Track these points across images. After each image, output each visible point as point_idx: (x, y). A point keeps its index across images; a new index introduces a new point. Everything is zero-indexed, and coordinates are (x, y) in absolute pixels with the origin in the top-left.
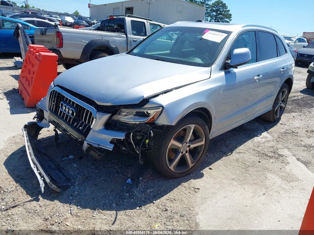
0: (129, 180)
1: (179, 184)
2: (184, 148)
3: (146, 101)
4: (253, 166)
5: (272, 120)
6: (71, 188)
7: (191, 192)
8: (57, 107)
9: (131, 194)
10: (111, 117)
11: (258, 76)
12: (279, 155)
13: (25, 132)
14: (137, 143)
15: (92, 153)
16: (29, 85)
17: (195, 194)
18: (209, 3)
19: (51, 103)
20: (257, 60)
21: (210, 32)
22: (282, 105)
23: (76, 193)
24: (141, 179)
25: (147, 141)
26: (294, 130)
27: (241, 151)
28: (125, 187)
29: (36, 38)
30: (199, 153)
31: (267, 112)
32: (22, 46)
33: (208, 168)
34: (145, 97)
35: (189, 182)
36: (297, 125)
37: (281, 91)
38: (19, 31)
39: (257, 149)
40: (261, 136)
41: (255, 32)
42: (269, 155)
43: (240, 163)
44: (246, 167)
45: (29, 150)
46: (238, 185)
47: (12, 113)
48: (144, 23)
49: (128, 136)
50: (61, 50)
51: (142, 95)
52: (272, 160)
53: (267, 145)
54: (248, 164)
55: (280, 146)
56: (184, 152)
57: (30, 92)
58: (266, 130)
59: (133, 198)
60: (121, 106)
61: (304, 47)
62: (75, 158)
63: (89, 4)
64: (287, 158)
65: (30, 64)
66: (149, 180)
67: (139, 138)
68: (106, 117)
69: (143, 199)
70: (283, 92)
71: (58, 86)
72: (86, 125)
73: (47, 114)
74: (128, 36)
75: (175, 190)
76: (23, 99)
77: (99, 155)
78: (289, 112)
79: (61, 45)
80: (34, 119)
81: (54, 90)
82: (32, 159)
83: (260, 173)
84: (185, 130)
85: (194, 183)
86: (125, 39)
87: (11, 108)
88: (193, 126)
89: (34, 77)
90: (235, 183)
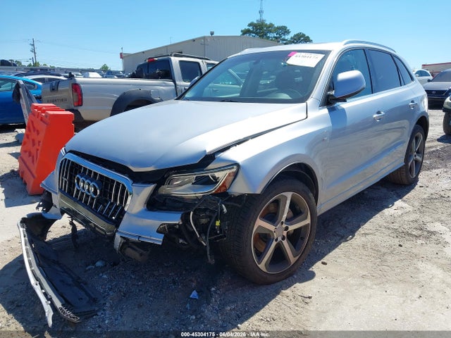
0: (194, 294)
1: (278, 293)
2: (278, 231)
3: (209, 158)
4: (392, 252)
5: (405, 181)
6: (99, 314)
7: (299, 304)
8: (72, 185)
9: (199, 316)
10: (155, 190)
11: (379, 113)
12: (429, 232)
13: (21, 229)
14: (202, 228)
15: (129, 252)
16: (33, 161)
17: (306, 306)
18: (286, 38)
19: (62, 180)
20: (373, 91)
21: (298, 54)
22: (418, 157)
23: (107, 322)
24: (213, 289)
25: (218, 223)
26: (442, 193)
27: (367, 232)
28: (188, 305)
29: (44, 97)
30: (303, 239)
31: (397, 170)
32: (25, 111)
33: (320, 262)
34: (208, 151)
35: (292, 287)
36: (446, 186)
37: (414, 137)
38: (21, 90)
39: (391, 226)
40: (394, 207)
41: (364, 50)
42: (414, 233)
43: (370, 250)
44: (381, 255)
45: (28, 257)
46: (374, 286)
47: (8, 205)
48: (198, 63)
49: (185, 219)
50: (80, 109)
51: (203, 149)
52: (419, 242)
53: (406, 218)
54: (383, 250)
55: (427, 219)
56: (280, 239)
57: (34, 172)
58: (400, 197)
59: (203, 322)
60: (171, 169)
61: (429, 81)
62: (106, 266)
63: (121, 54)
64: (443, 236)
65: (34, 131)
66: (227, 291)
67: (204, 221)
68: (147, 190)
69: (220, 322)
70: (417, 138)
71: (71, 152)
72: (117, 207)
73: (57, 199)
74: (177, 83)
75: (272, 304)
76: (25, 184)
77: (141, 255)
78: (429, 169)
79: (80, 103)
80: (37, 208)
81: (66, 159)
82: (33, 271)
83: (406, 263)
84: (277, 202)
85: (301, 288)
86: (174, 87)
87: (6, 198)
88: (289, 195)
89: (40, 148)
90: (368, 283)
